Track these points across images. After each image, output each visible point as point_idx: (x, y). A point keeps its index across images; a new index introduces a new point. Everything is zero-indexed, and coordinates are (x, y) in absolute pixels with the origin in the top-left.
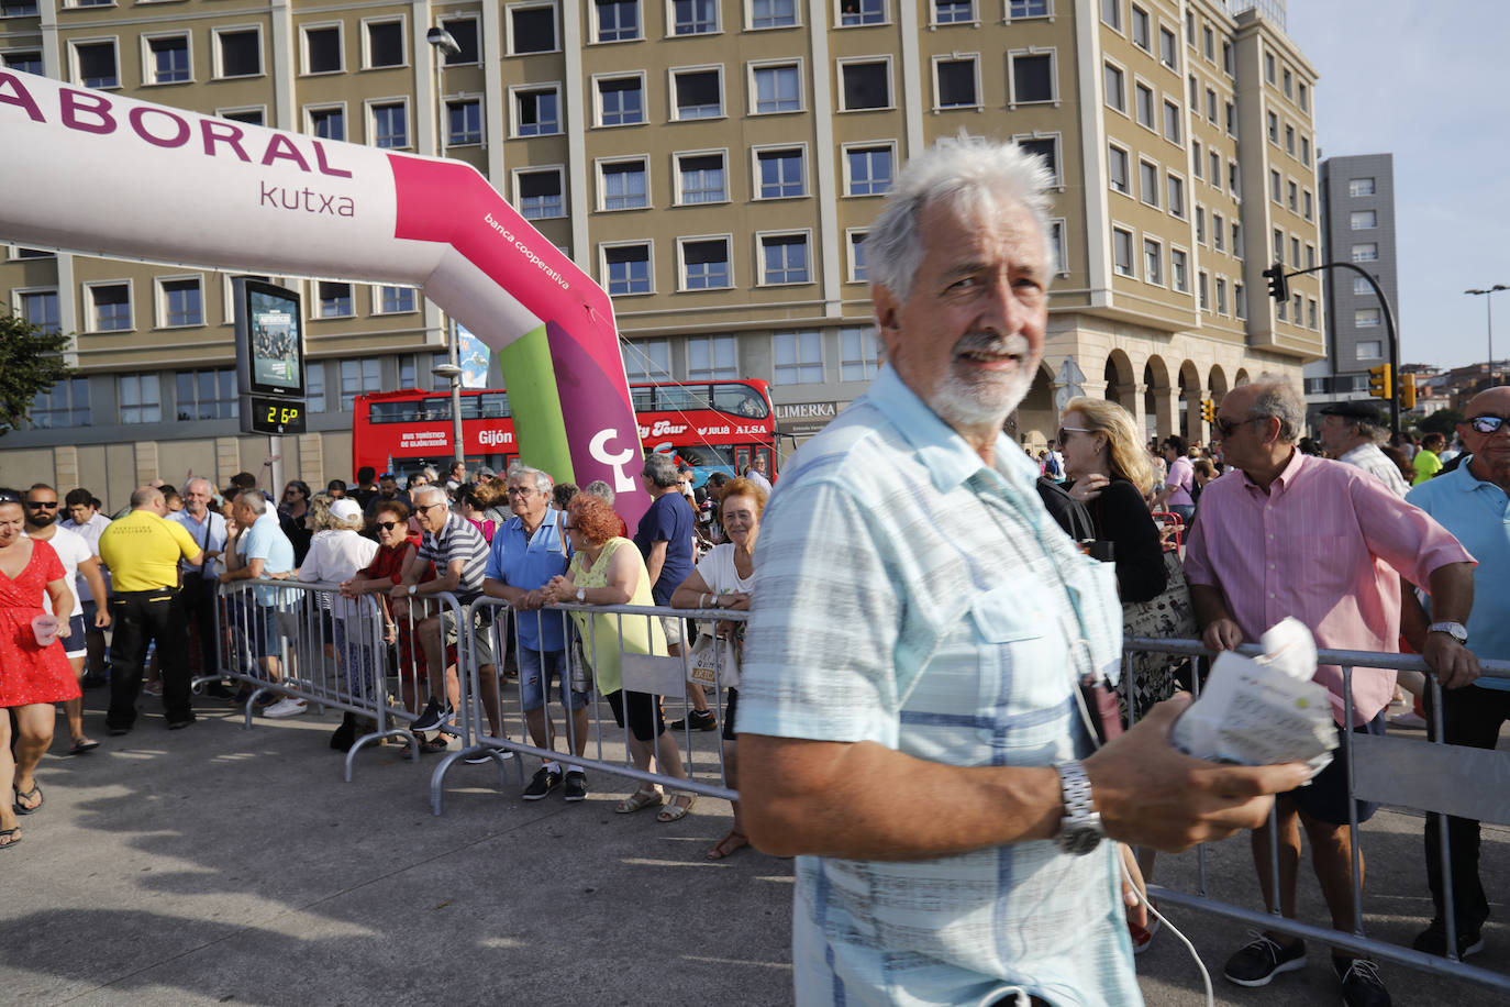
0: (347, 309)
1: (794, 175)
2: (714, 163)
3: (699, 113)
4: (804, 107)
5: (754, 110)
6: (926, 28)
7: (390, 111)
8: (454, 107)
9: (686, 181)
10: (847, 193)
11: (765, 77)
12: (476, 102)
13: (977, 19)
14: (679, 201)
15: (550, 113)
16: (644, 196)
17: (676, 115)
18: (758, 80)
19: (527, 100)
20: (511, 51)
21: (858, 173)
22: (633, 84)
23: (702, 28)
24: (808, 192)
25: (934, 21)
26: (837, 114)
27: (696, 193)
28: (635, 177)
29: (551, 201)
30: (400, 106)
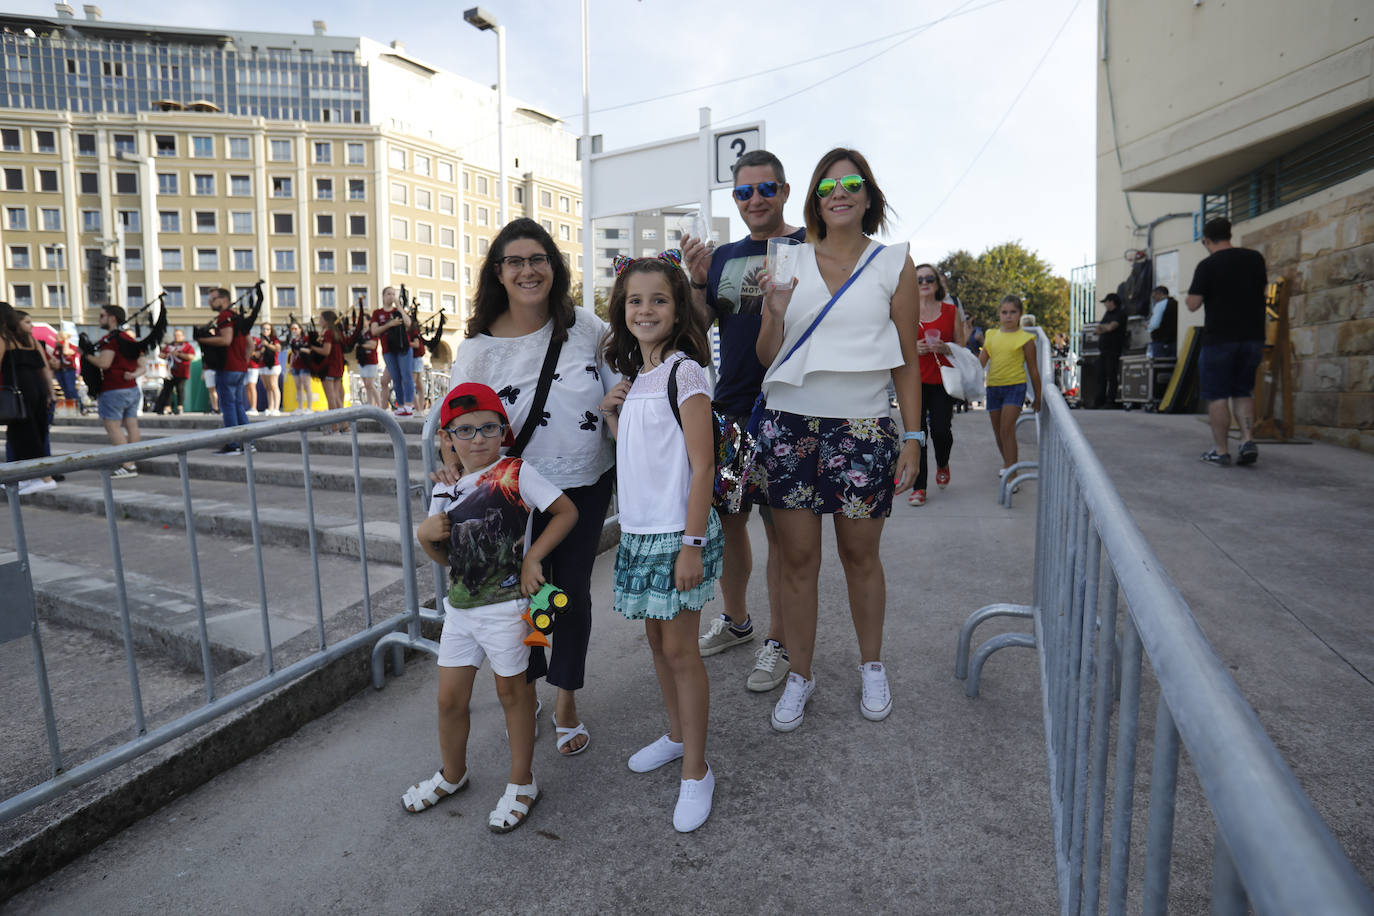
0: (30, 303)
1: (249, 261)
2: (213, 252)
3: (205, 229)
4: (254, 231)
5: (231, 230)
6: (311, 200)
7: (52, 213)
8: (87, 213)
9: (200, 259)
10: (274, 268)
11: (237, 217)
12: (97, 212)
13: (334, 198)
14: (197, 267)
15: (135, 221)
16: (179, 264)
17: (195, 228)
18: (234, 217)
19: (125, 214)
20: (115, 191)
21: (279, 260)
22: (175, 214)
23: (208, 192)
24: (255, 268)
25: (315, 196)
26: (269, 235)
27: (205, 264)
28: (176, 255)
29: (136, 261)
30: (57, 211)
